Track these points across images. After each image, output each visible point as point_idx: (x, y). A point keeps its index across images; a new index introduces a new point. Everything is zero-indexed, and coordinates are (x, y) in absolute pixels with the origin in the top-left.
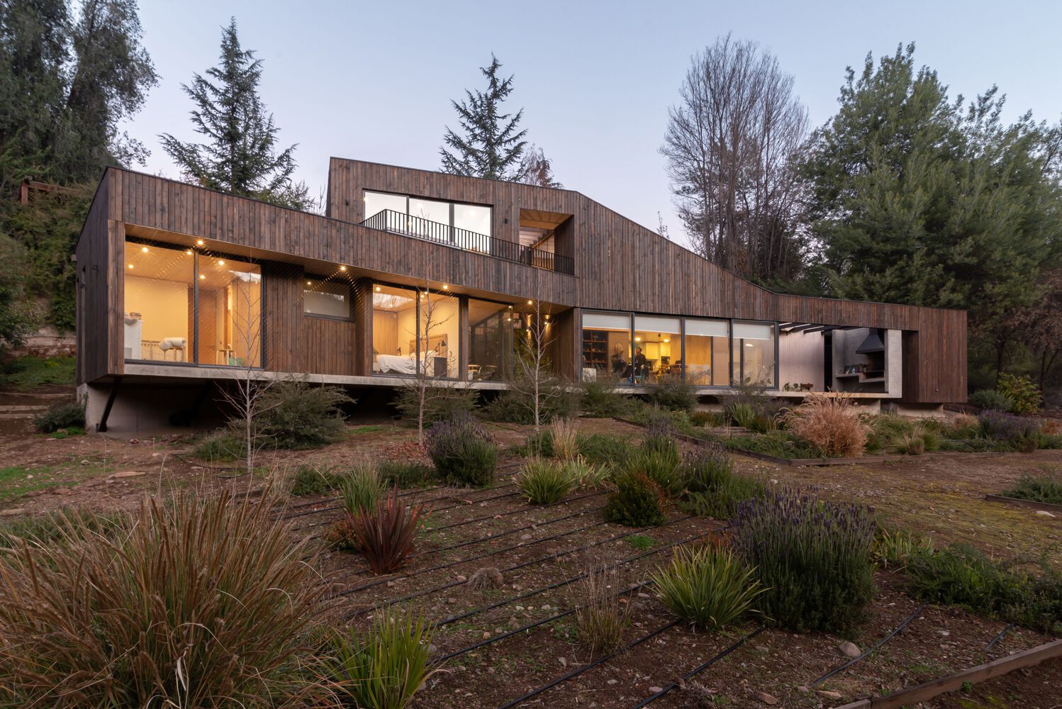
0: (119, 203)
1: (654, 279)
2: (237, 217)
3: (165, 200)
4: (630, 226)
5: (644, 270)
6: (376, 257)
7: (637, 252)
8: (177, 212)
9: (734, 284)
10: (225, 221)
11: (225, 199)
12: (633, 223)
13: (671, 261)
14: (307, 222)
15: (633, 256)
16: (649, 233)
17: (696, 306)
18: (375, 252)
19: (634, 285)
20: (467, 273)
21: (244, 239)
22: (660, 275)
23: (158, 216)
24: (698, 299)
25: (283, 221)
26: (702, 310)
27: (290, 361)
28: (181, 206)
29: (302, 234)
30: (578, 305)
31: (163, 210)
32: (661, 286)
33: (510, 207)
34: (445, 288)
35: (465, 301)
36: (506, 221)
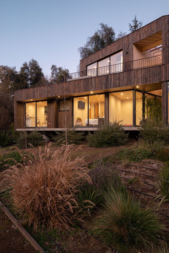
0: (15, 97)
28: (23, 94)
30: (163, 80)
33: (129, 46)
34: (92, 93)
35: (107, 95)
36: (127, 53)
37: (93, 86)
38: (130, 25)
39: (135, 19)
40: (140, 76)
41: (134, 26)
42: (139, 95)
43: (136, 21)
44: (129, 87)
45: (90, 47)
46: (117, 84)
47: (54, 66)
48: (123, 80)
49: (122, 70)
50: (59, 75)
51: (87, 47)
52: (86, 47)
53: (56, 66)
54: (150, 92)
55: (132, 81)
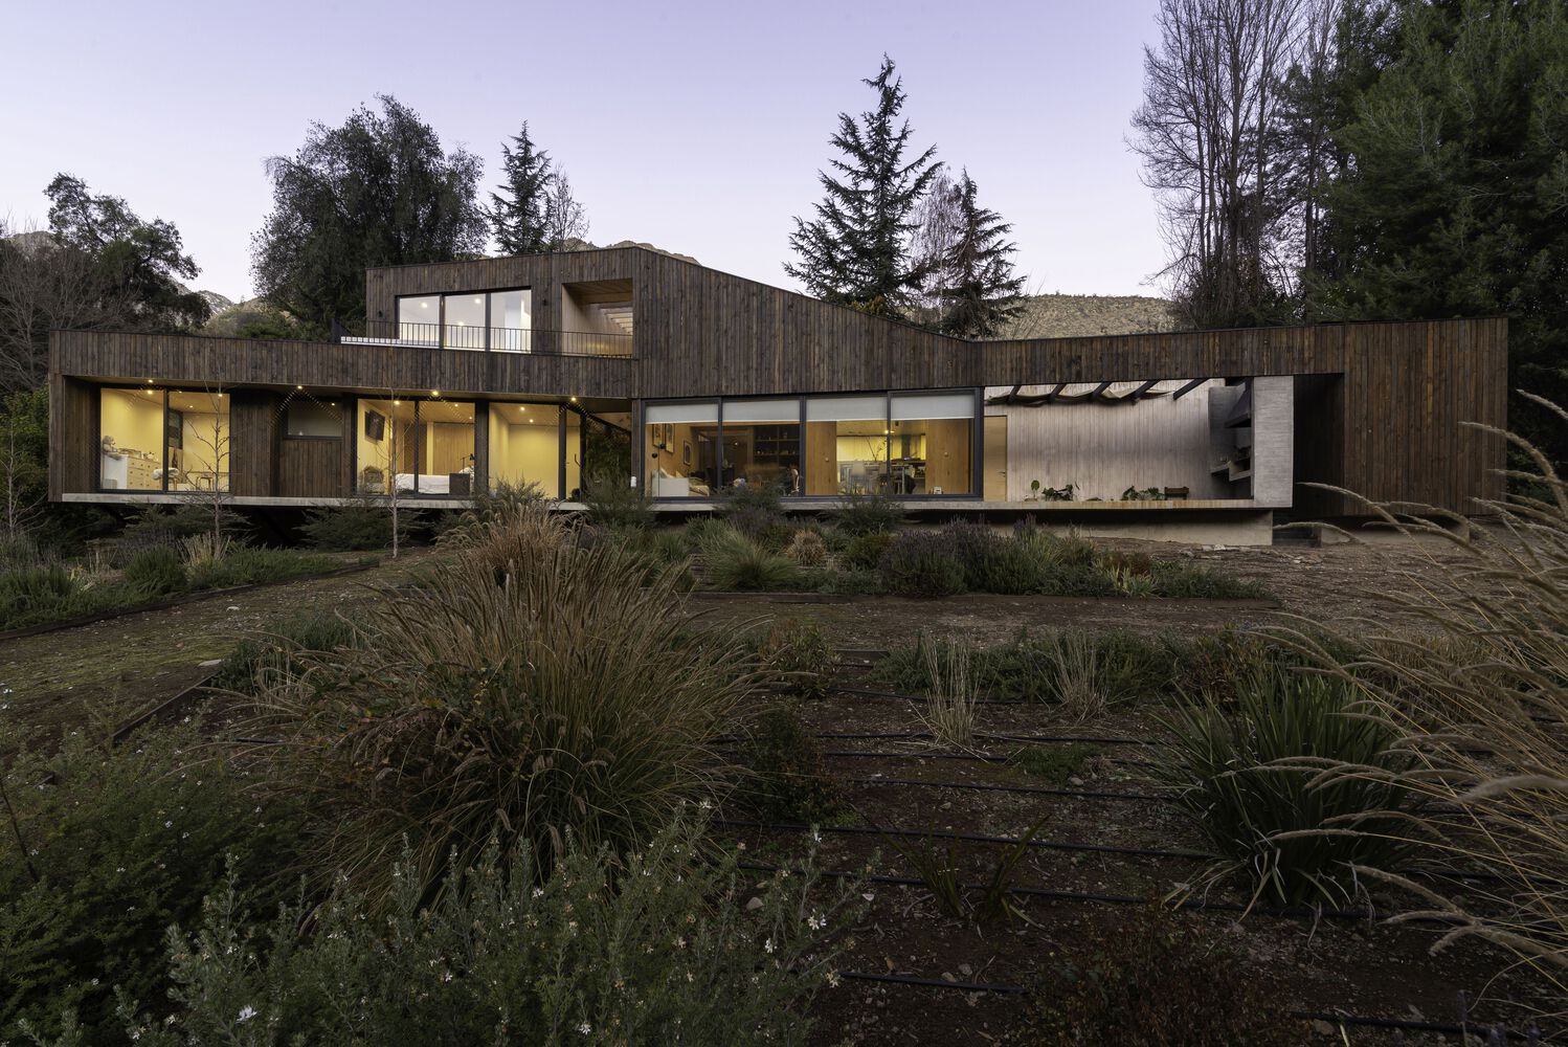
0: (57, 356)
1: (750, 347)
2: (161, 354)
3: (95, 350)
4: (713, 278)
5: (733, 337)
6: (315, 371)
7: (724, 312)
8: (106, 359)
9: (890, 337)
10: (150, 358)
11: (150, 339)
12: (718, 273)
13: (778, 317)
14: (233, 347)
15: (718, 318)
16: (742, 283)
17: (822, 377)
18: (315, 367)
19: (719, 359)
20: (442, 374)
21: (168, 374)
22: (759, 339)
23: (89, 364)
24: (825, 367)
25: (207, 351)
26: (831, 382)
27: (254, 485)
28: (110, 352)
29: (228, 361)
30: (636, 395)
31: (93, 358)
32: (761, 355)
33: (550, 284)
34: (435, 393)
35: (483, 406)
36: (545, 303)
37: (447, 375)
38: (507, 152)
39: (524, 133)
40: (582, 374)
41: (519, 159)
42: (574, 419)
43: (526, 144)
44: (553, 396)
45: (320, 168)
46: (522, 383)
47: (68, 179)
48: (539, 377)
49: (529, 349)
50: (106, 238)
51: (313, 167)
52: (303, 162)
53: (83, 186)
54: (598, 415)
55: (563, 383)
